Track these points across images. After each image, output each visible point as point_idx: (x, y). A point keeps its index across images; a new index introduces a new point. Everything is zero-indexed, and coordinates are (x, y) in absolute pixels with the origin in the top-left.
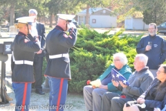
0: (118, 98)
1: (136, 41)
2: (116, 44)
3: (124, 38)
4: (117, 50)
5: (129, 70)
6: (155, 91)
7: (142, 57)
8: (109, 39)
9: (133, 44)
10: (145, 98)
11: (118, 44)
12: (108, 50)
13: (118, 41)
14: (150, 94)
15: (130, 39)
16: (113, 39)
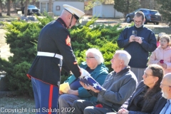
0: (92, 107)
1: (111, 32)
2: (87, 36)
3: (96, 29)
4: (88, 44)
5: (105, 70)
6: (142, 100)
7: (123, 54)
8: (79, 30)
9: (108, 37)
10: (128, 109)
11: (90, 36)
12: (78, 44)
13: (89, 33)
14: (135, 103)
15: (104, 30)
16: (83, 30)
